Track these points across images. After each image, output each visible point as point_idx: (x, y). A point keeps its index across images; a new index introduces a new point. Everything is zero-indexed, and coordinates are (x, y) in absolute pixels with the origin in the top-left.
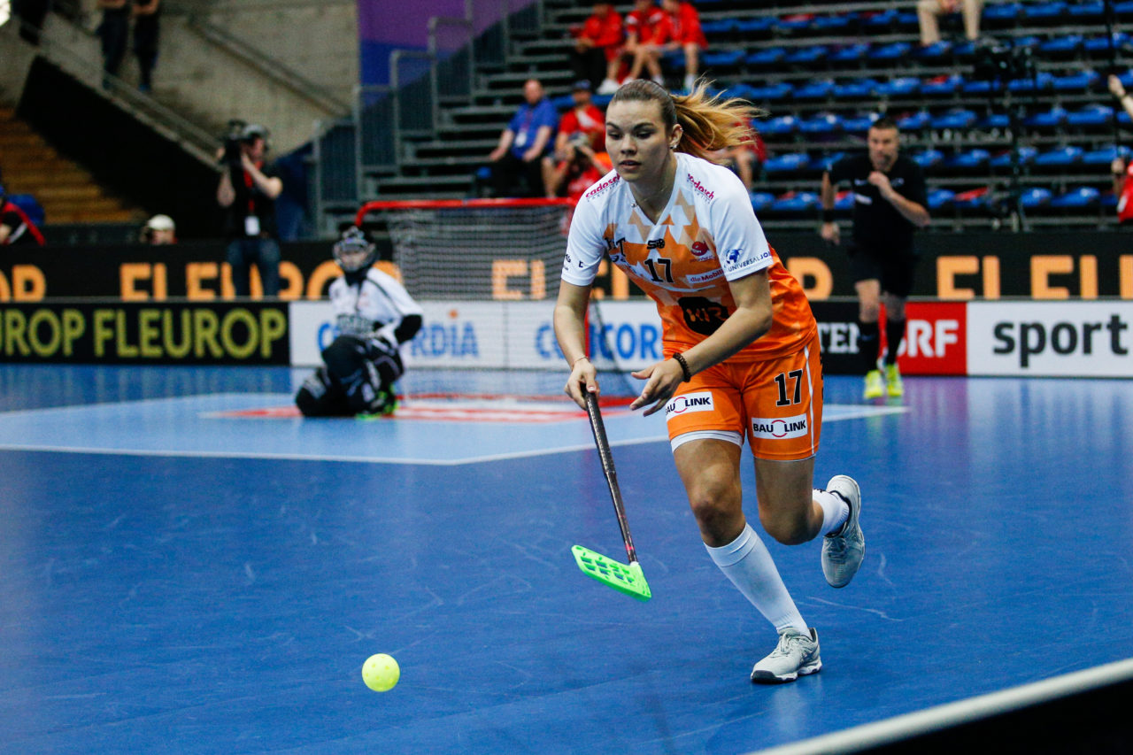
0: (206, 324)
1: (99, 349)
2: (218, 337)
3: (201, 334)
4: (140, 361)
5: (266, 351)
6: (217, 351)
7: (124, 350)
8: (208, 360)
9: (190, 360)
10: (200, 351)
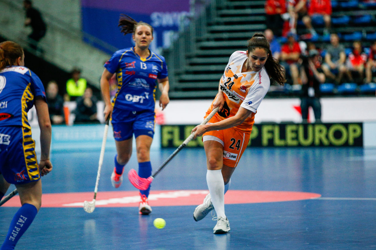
0: (321, 131)
1: (265, 141)
2: (327, 137)
3: (317, 135)
4: (286, 147)
5: (351, 141)
6: (325, 142)
7: (278, 141)
8: (322, 145)
9: (313, 145)
10: (317, 142)
